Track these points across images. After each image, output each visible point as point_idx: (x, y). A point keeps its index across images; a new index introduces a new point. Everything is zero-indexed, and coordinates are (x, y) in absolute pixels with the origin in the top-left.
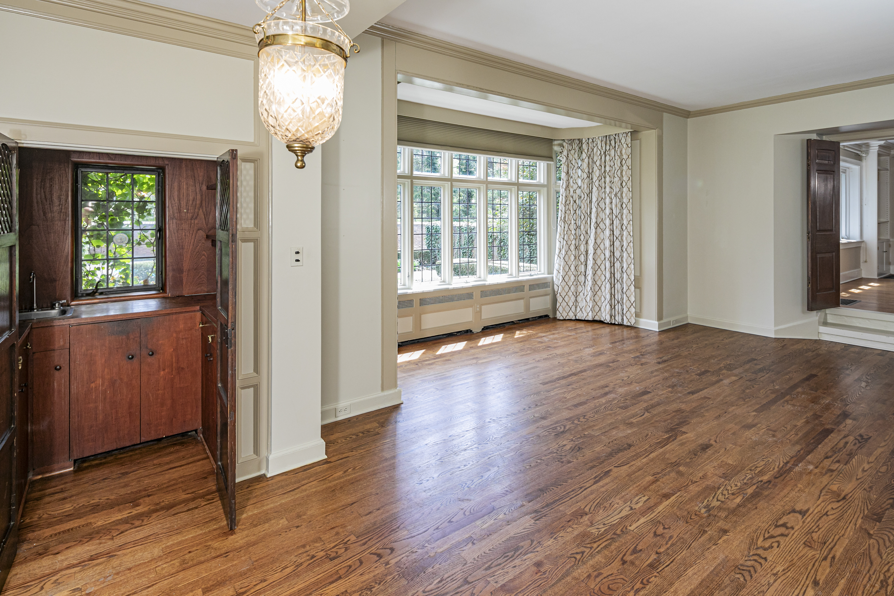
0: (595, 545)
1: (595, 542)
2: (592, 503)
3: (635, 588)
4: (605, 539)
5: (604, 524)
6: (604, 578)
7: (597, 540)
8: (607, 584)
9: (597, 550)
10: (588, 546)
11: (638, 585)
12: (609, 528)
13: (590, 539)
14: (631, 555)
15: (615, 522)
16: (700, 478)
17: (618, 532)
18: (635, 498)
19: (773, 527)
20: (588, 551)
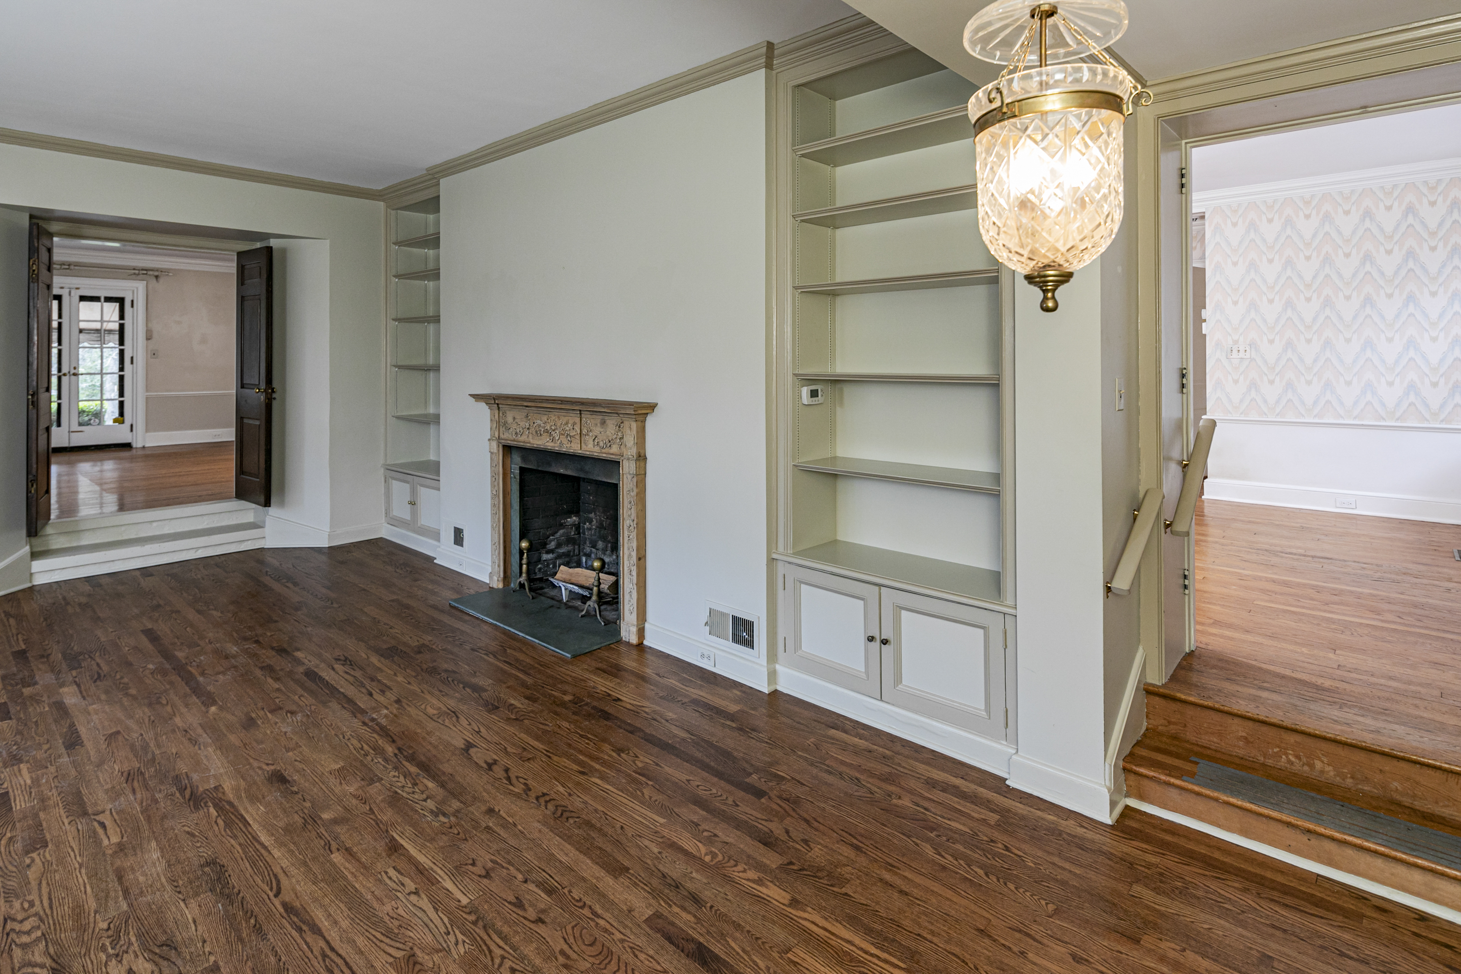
0: (498, 952)
1: (490, 951)
2: (382, 945)
3: (591, 916)
4: (486, 937)
5: (448, 933)
6: (571, 947)
7: (485, 948)
8: (584, 947)
9: (511, 951)
10: (497, 961)
11: (586, 912)
12: (458, 928)
13: (482, 958)
14: (525, 910)
15: (446, 920)
16: (365, 803)
17: (472, 918)
18: (386, 884)
19: (491, 772)
20: (510, 963)
